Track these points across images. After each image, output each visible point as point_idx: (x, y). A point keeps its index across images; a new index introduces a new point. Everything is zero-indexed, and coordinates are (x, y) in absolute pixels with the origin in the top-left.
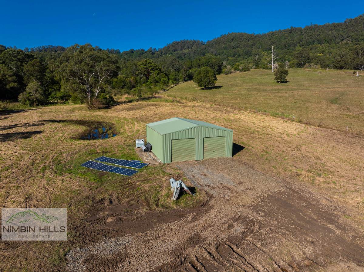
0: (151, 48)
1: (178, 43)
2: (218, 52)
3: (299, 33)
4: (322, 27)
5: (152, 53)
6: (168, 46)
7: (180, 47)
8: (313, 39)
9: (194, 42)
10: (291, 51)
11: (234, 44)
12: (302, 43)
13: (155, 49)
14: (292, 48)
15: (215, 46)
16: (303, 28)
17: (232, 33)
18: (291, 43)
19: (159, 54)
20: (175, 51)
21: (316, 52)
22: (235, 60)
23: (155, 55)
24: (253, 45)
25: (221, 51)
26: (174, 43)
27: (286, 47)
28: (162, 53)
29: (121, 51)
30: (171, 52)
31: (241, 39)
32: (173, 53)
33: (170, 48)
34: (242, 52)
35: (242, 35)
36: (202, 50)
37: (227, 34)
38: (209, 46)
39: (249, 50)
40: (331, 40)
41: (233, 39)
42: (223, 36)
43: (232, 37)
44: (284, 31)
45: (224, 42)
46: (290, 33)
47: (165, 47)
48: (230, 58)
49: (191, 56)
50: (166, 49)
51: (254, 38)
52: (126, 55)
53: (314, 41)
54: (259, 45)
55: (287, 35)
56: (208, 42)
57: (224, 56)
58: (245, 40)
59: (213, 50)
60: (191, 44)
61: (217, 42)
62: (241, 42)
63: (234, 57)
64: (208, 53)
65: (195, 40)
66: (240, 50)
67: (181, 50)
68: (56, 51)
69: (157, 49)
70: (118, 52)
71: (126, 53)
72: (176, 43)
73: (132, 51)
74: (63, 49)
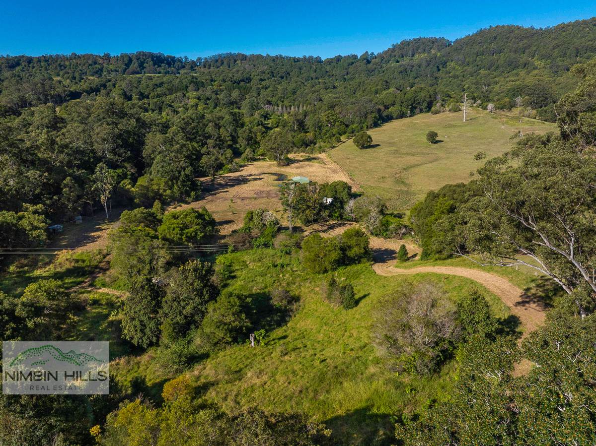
0: (367, 52)
1: (409, 44)
2: (467, 60)
6: (394, 49)
7: (411, 49)
9: (434, 41)
11: (495, 47)
13: (372, 54)
15: (465, 50)
17: (497, 26)
18: (589, 45)
19: (377, 63)
20: (403, 57)
22: (489, 75)
23: (370, 66)
24: (525, 48)
25: (472, 59)
27: (578, 52)
28: (382, 60)
29: (323, 59)
30: (397, 57)
31: (508, 38)
32: (399, 59)
33: (396, 52)
34: (502, 62)
35: (512, 29)
36: (444, 56)
37: (488, 28)
38: (456, 50)
39: (514, 58)
41: (495, 38)
42: (481, 32)
43: (495, 35)
45: (479, 43)
47: (389, 49)
48: (482, 72)
49: (420, 70)
50: (390, 52)
51: (531, 34)
52: (330, 64)
54: (535, 48)
56: (457, 41)
57: (474, 68)
58: (514, 40)
59: (461, 57)
60: (428, 45)
61: (469, 41)
62: (507, 42)
63: (489, 69)
64: (452, 61)
65: (438, 37)
66: (502, 58)
67: (413, 55)
68: (235, 61)
69: (376, 54)
70: (318, 60)
71: (330, 62)
72: (405, 44)
73: (338, 59)
74: (244, 57)
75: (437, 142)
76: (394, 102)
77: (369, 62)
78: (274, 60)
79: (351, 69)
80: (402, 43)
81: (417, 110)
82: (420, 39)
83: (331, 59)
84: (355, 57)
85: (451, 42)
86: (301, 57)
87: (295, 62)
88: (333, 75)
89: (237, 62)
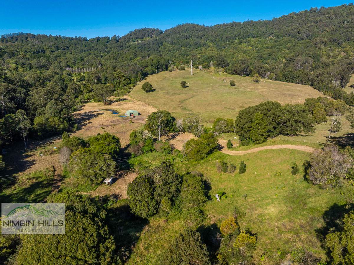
0: (115, 35)
1: (139, 32)
2: (174, 41)
3: (239, 27)
4: (256, 23)
5: (117, 41)
6: (131, 34)
7: (141, 35)
8: (248, 34)
9: (154, 30)
10: (231, 43)
11: (187, 35)
12: (240, 36)
13: (119, 36)
14: (232, 40)
15: (171, 36)
16: (242, 22)
17: (186, 24)
18: (231, 36)
19: (123, 42)
20: (137, 39)
21: (248, 45)
22: (187, 50)
23: (119, 43)
24: (202, 36)
25: (176, 41)
26: (136, 31)
27: (227, 39)
28: (125, 40)
29: (88, 39)
30: (133, 39)
31: (193, 30)
32: (135, 40)
33: (133, 36)
34: (193, 43)
35: (194, 26)
36: (160, 39)
37: (182, 24)
38: (167, 36)
39: (198, 41)
40: (261, 35)
41: (186, 30)
42: (178, 26)
43: (186, 28)
44: (227, 25)
45: (179, 32)
46: (232, 26)
47: (128, 34)
48: (183, 48)
49: (150, 46)
50: (129, 37)
51: (203, 29)
52: (94, 42)
53: (249, 35)
54: (207, 36)
55: (229, 28)
56: (166, 31)
57: (178, 46)
58: (196, 31)
59: (170, 39)
60: (151, 33)
61: (173, 31)
62: (193, 33)
63: (186, 47)
64: (165, 42)
65: (155, 28)
66: (192, 41)
67: (143, 38)
68: (27, 38)
69: (121, 36)
70: (85, 40)
71: (93, 40)
72: (137, 31)
73: (98, 39)
74: (33, 36)
75: (186, 87)
76: (147, 65)
77: (118, 41)
78: (56, 39)
79: (108, 45)
80: (135, 31)
81: (160, 70)
82: (145, 29)
83: (94, 39)
84: (108, 38)
85: (163, 31)
86: (74, 37)
87: (70, 40)
88: (97, 49)
89: (28, 39)
